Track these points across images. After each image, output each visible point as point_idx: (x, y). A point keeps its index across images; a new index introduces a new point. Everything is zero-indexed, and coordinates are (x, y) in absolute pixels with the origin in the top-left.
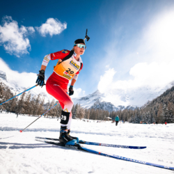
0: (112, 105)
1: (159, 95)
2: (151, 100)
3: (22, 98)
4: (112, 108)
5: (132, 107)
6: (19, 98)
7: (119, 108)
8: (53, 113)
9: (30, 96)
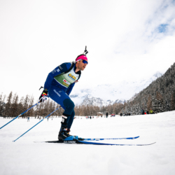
0: (101, 101)
1: (145, 87)
2: (138, 92)
3: (9, 100)
4: (101, 103)
5: (120, 101)
6: (6, 102)
7: (108, 103)
8: (44, 112)
9: (17, 97)
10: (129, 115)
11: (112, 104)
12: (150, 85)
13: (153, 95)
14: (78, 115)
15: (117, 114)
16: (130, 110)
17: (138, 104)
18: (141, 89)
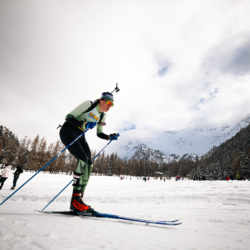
0: (161, 154)
1: (229, 138)
2: (218, 145)
3: (34, 147)
4: (162, 159)
5: (190, 157)
6: (30, 149)
7: (172, 158)
9: (45, 144)
10: (204, 179)
11: (177, 160)
12: (238, 134)
13: (242, 150)
14: (127, 174)
15: (184, 176)
16: (204, 172)
17: (218, 163)
18: (223, 140)
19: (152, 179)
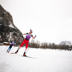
19: (67, 50)
